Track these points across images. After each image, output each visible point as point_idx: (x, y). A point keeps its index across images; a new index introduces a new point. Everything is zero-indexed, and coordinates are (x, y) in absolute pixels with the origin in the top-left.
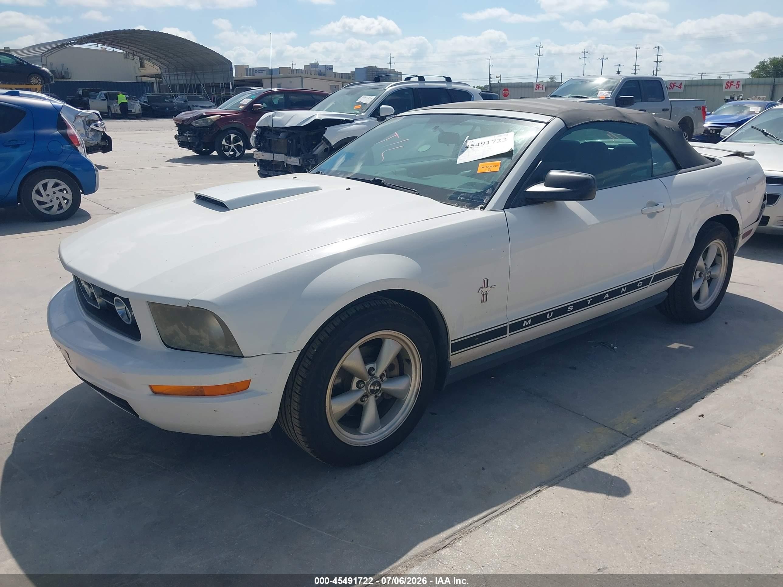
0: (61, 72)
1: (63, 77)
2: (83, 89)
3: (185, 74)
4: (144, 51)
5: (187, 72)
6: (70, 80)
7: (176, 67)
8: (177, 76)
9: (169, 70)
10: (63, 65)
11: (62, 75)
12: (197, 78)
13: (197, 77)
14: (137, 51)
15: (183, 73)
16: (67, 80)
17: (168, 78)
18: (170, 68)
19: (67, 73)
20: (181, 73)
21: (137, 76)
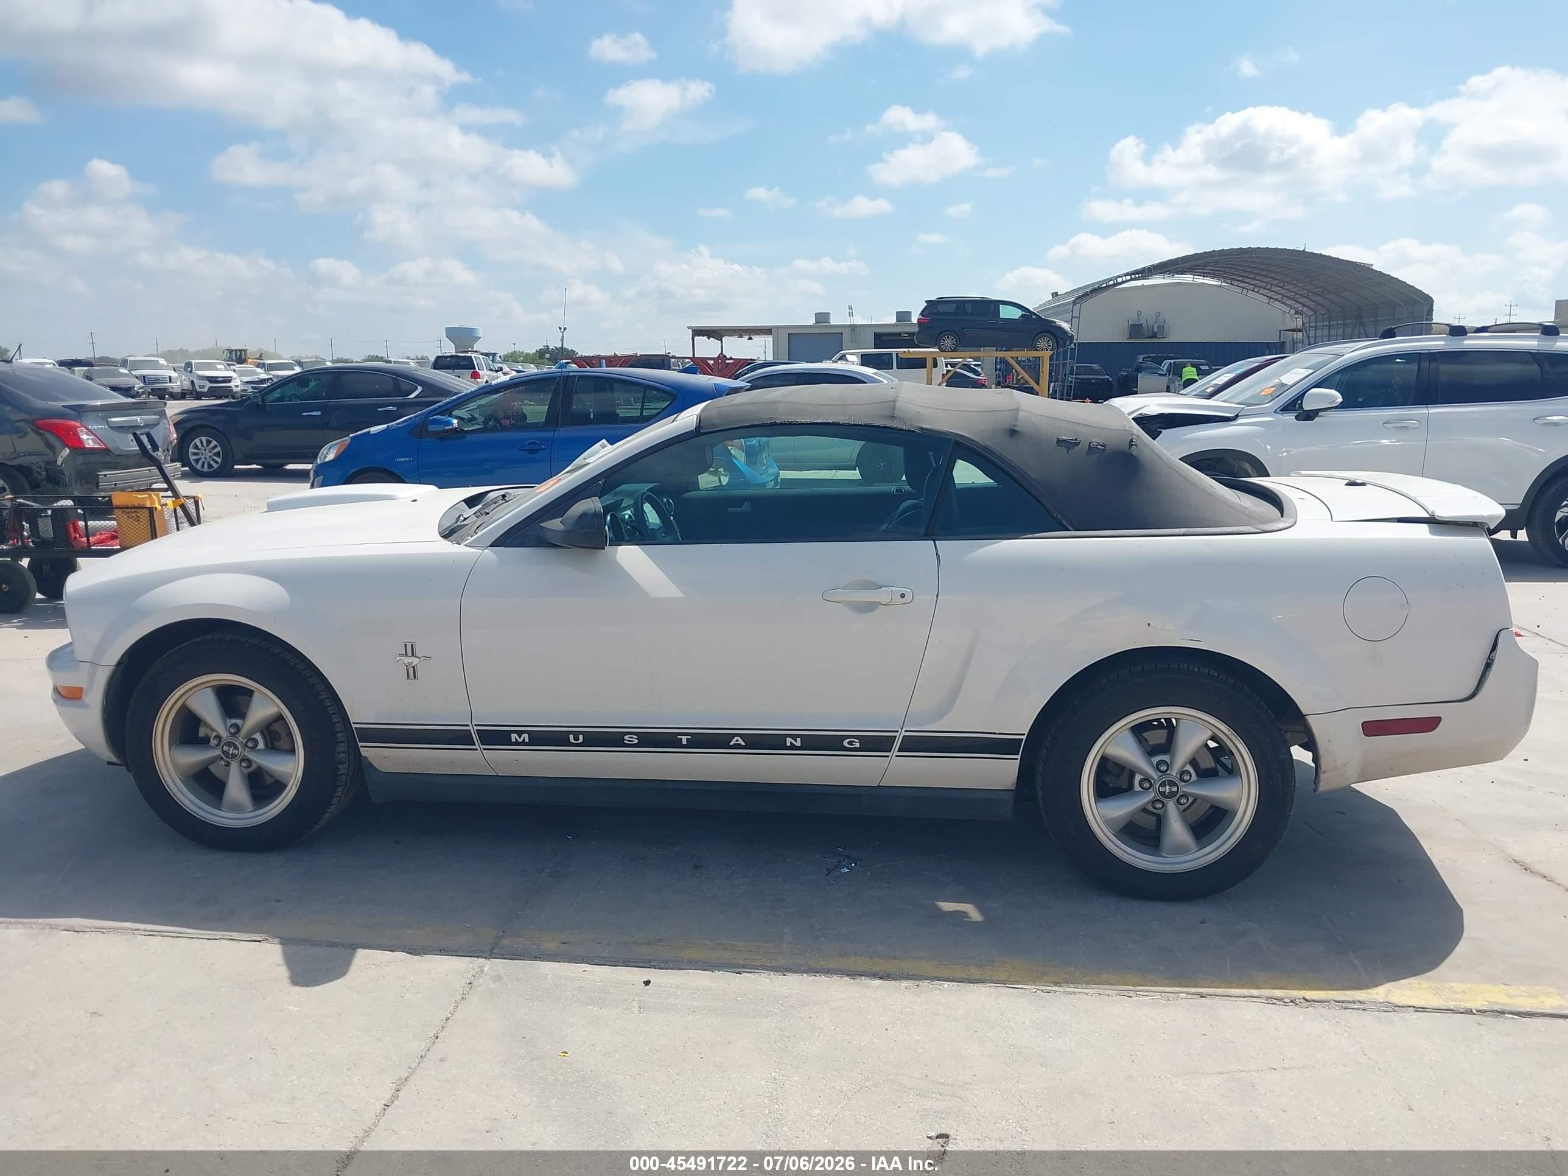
0: (1153, 326)
1: (1154, 336)
2: (1145, 356)
3: (1344, 324)
4: (1271, 285)
5: (1347, 321)
6: (1165, 340)
7: (1329, 311)
8: (1329, 329)
9: (1316, 319)
10: (1158, 314)
11: (1153, 331)
12: (1363, 332)
13: (1365, 330)
14: (1260, 285)
15: (1339, 322)
16: (1161, 341)
17: (1312, 333)
18: (1319, 313)
19: (1161, 328)
20: (1335, 322)
21: (1280, 331)
